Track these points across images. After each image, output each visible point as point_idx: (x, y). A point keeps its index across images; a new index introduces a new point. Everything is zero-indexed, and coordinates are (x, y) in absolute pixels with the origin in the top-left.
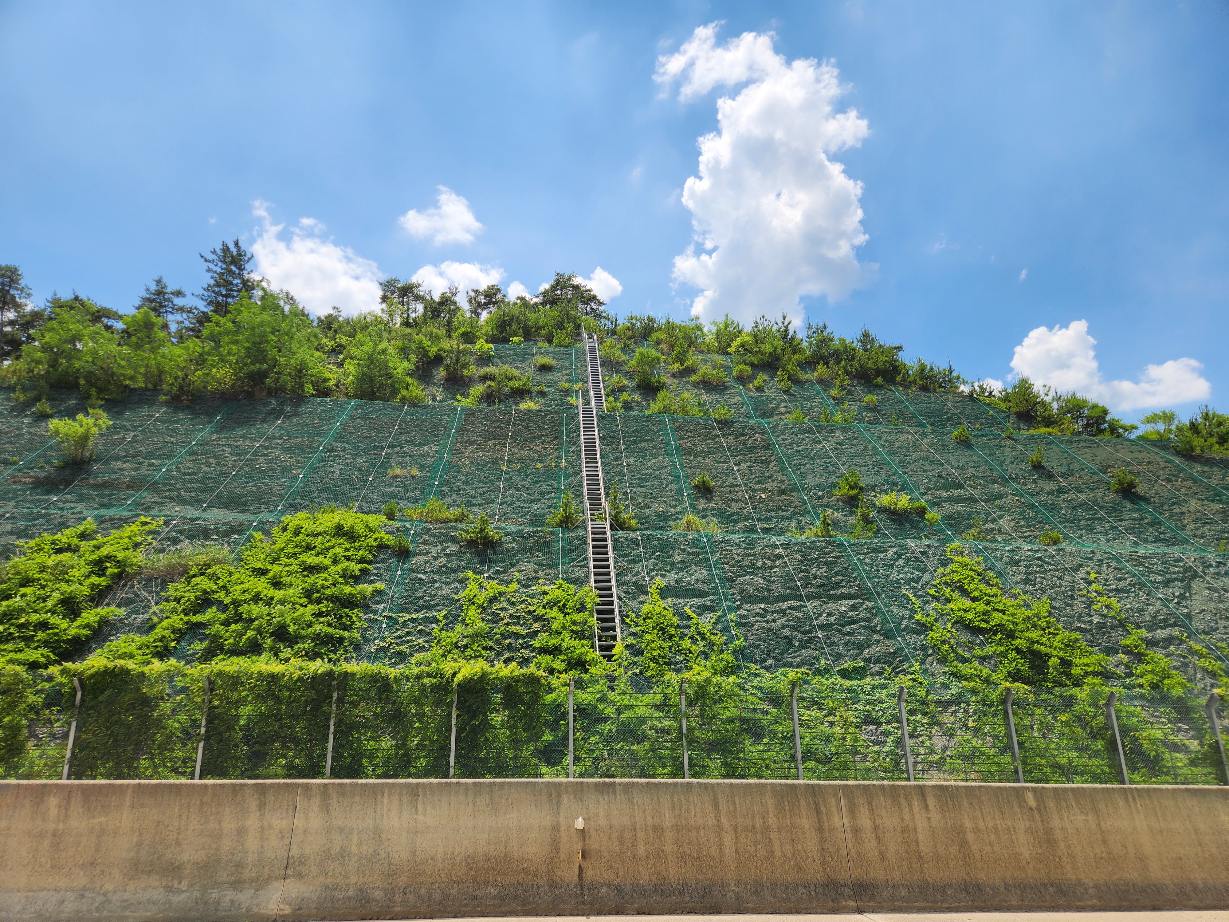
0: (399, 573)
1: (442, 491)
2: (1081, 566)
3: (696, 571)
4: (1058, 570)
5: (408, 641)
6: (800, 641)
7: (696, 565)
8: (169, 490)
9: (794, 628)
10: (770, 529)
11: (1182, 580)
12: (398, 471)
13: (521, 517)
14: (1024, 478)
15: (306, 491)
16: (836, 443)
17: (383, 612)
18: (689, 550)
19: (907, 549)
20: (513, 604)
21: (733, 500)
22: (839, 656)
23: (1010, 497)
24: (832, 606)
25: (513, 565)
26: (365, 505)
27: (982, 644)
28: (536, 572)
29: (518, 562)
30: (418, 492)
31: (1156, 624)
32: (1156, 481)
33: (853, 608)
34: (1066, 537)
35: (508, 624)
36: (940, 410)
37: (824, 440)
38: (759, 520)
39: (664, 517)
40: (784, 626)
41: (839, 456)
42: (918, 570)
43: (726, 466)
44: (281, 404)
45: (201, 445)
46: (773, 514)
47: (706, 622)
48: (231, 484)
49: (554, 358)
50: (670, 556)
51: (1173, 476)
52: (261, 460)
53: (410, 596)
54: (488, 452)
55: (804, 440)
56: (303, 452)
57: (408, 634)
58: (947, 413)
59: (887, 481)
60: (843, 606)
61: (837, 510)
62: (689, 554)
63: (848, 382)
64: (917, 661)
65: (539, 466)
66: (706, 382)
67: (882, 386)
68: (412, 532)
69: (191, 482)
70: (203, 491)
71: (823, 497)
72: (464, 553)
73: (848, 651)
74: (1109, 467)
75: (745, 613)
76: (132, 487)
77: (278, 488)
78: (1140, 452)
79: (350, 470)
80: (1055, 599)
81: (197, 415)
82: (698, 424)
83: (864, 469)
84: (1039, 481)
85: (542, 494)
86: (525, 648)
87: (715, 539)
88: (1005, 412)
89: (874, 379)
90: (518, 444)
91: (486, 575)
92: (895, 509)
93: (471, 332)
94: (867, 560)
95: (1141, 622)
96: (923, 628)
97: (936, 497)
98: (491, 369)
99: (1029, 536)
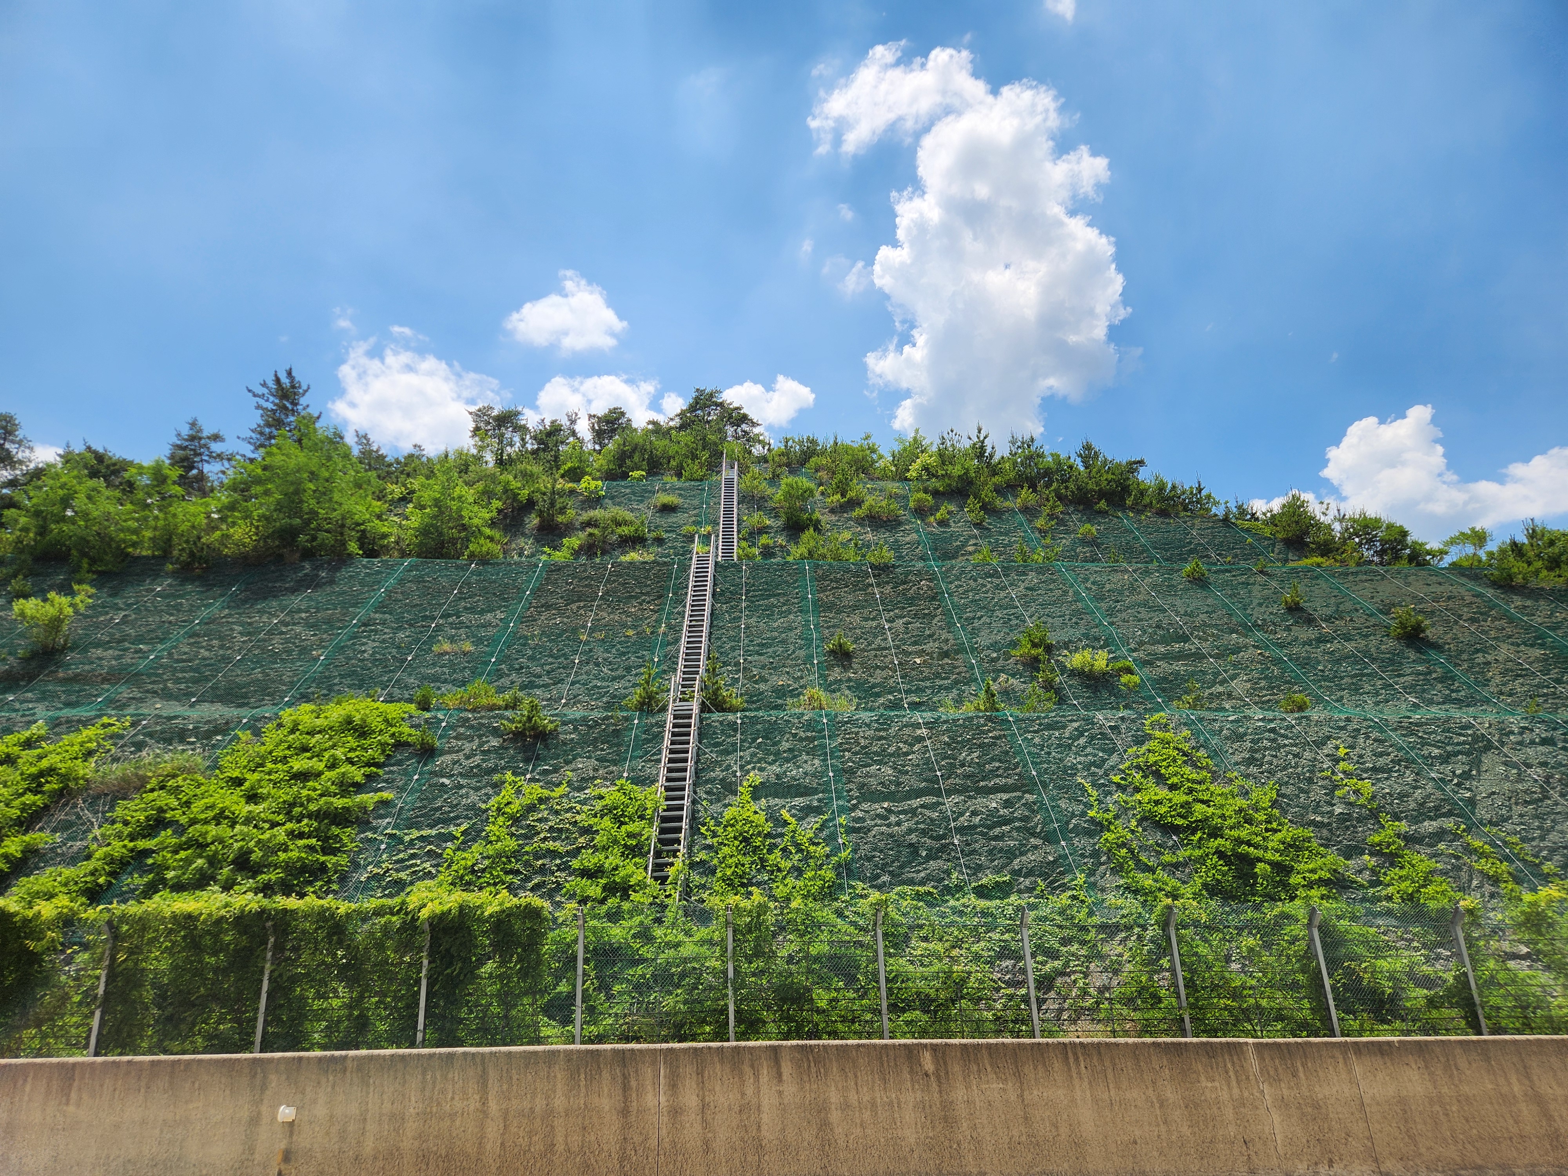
0: (416, 777)
1: (498, 670)
2: (1329, 738)
3: (806, 762)
4: (1296, 745)
5: (412, 866)
6: (930, 850)
7: (808, 754)
8: (153, 682)
9: (924, 833)
10: (920, 704)
11: (1467, 754)
12: (447, 647)
13: (596, 699)
14: (1274, 624)
15: (326, 677)
16: (1027, 588)
17: (386, 828)
18: (803, 735)
19: (1093, 724)
20: (557, 813)
21: (878, 667)
22: (979, 868)
23: (1251, 650)
24: (980, 803)
25: (567, 762)
26: (396, 692)
27: (1174, 848)
28: (595, 770)
29: (574, 759)
30: (467, 673)
31: (1421, 814)
32: (1456, 622)
33: (1007, 804)
34: (1319, 700)
35: (545, 839)
36: (1180, 540)
37: (1011, 585)
38: (907, 692)
39: (781, 692)
40: (910, 831)
41: (1026, 606)
42: (1103, 751)
43: (874, 624)
44: (316, 568)
45: (207, 624)
46: (928, 684)
47: (807, 830)
48: (233, 671)
49: (680, 495)
50: (775, 744)
51: (1481, 614)
52: (276, 640)
53: (425, 807)
54: (568, 617)
55: (985, 586)
56: (332, 627)
57: (413, 856)
58: (1190, 543)
59: (1086, 636)
60: (993, 802)
61: (1013, 676)
62: (801, 740)
63: (1061, 508)
64: (1083, 871)
65: (630, 633)
66: (874, 517)
67: (1107, 512)
68: (444, 724)
69: (183, 670)
70: (196, 681)
71: (998, 658)
72: (507, 749)
73: (993, 861)
74: (1394, 605)
75: (861, 814)
76: (108, 680)
77: (290, 674)
78: (1440, 584)
79: (387, 648)
80: (1287, 783)
81: (209, 586)
82: (848, 571)
83: (1058, 621)
84: (1293, 628)
85: (628, 669)
86: (564, 870)
87: (839, 718)
88: (1270, 539)
89: (1097, 503)
90: (609, 606)
91: (528, 776)
92: (1090, 670)
93: (579, 467)
94: (1037, 740)
95: (1402, 812)
96: (1100, 827)
97: (1149, 654)
98: (597, 513)
99: (1269, 700)
